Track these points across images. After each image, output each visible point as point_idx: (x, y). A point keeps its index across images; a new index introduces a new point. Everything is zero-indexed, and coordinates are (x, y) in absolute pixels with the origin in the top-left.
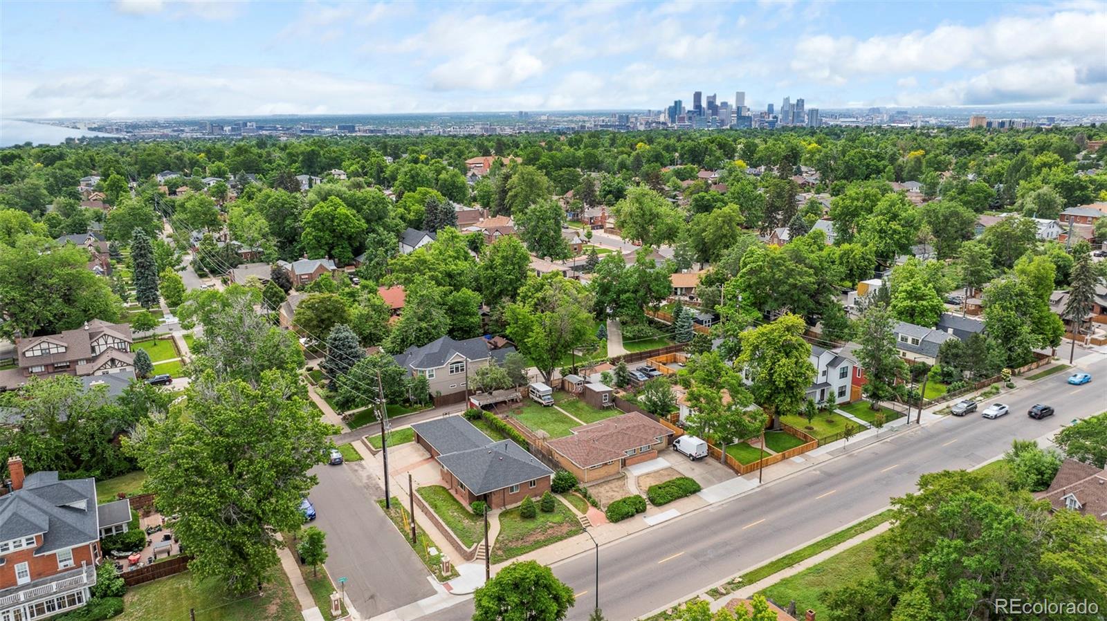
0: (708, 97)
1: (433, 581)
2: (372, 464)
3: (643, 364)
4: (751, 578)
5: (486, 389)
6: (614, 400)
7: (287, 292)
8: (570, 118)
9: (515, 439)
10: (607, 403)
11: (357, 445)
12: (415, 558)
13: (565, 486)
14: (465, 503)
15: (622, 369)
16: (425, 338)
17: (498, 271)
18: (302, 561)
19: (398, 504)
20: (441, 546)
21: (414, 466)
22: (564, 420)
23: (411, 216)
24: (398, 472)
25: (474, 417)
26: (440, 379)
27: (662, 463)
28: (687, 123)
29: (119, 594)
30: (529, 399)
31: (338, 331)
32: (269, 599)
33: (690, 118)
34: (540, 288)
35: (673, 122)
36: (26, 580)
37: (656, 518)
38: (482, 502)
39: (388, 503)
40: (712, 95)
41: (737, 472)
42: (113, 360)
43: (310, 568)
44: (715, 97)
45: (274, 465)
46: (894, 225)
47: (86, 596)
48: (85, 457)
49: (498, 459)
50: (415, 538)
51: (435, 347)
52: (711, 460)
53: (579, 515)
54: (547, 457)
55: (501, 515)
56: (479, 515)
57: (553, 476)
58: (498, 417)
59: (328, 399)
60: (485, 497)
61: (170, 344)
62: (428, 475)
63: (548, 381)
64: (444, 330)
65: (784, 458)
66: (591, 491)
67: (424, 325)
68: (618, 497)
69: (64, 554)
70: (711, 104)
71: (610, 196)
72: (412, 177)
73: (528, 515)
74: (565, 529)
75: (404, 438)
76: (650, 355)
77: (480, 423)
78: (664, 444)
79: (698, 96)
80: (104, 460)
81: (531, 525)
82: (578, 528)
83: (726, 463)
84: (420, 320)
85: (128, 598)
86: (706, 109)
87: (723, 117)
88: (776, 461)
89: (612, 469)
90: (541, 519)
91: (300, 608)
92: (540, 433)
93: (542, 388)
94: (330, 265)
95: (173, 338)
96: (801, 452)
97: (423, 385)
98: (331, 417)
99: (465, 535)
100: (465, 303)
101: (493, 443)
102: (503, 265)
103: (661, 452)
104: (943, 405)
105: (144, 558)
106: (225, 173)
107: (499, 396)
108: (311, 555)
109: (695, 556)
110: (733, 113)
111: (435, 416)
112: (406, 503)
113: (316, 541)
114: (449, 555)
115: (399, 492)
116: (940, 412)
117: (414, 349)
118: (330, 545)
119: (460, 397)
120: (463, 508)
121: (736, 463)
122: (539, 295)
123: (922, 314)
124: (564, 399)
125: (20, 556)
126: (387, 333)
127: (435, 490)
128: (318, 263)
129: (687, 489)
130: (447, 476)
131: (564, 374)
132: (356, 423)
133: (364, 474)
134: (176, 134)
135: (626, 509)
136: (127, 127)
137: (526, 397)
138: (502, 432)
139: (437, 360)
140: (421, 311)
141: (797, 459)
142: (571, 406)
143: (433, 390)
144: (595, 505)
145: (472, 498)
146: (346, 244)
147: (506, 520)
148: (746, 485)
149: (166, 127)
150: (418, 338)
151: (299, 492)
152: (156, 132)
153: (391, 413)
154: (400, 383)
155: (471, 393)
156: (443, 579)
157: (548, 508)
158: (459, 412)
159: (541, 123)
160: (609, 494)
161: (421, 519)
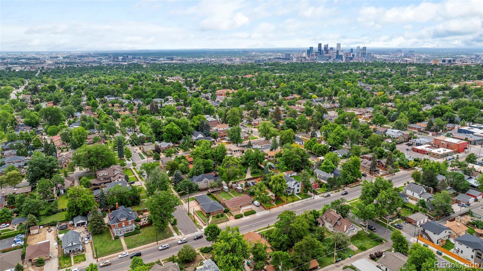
0: (325, 45)
1: (198, 229)
2: (185, 205)
3: (253, 181)
4: (259, 230)
5: (212, 188)
6: (243, 191)
7: (159, 153)
8: (265, 54)
9: (217, 201)
10: (241, 192)
11: (182, 201)
12: (194, 225)
13: (227, 211)
14: (205, 214)
15: (246, 183)
16: (198, 174)
17: (218, 154)
18: (172, 225)
19: (191, 214)
20: (200, 223)
21: (195, 206)
22: (230, 196)
23: (195, 125)
24: (191, 207)
25: (209, 195)
26: (201, 184)
27: (250, 207)
28: (315, 57)
29: (139, 229)
30: (222, 190)
31: (177, 172)
32: (167, 231)
33: (316, 55)
34: (228, 160)
35: (309, 56)
36: (124, 226)
37: (245, 218)
38: (209, 214)
39: (189, 214)
40: (326, 44)
41: (265, 209)
42: (120, 177)
43: (174, 226)
44: (327, 45)
45: (169, 206)
46: (337, 137)
47: (134, 229)
48: (124, 202)
49: (213, 206)
50: (194, 221)
51: (201, 176)
52: (261, 207)
53: (229, 217)
54: (224, 205)
55: (213, 217)
56: (208, 217)
57: (224, 209)
58: (214, 195)
59: (174, 188)
60: (209, 213)
61: (130, 171)
62: (198, 208)
63: (228, 186)
64: (203, 171)
65: (277, 206)
66: (232, 213)
67: (198, 170)
68: (238, 214)
69: (130, 222)
70: (326, 48)
71: (263, 114)
72: (196, 107)
73: (218, 217)
74: (225, 220)
75: (193, 199)
76: (256, 178)
77: (210, 196)
78: (251, 202)
79: (320, 45)
80: (127, 203)
81: (218, 219)
82: (228, 220)
83: (264, 207)
84: (197, 169)
85: (141, 230)
86: (323, 51)
87: (331, 55)
88: (275, 207)
89: (238, 208)
90: (220, 218)
91: (173, 233)
92: (224, 199)
93: (226, 187)
94: (171, 144)
95: (130, 169)
96: (282, 205)
97: (197, 186)
98: (175, 194)
99: (204, 221)
100: (209, 163)
101: (212, 201)
102: (219, 152)
103: (250, 204)
104: (322, 195)
105: (141, 223)
106: (131, 98)
107: (215, 189)
108: (174, 224)
109: (250, 226)
110: (335, 53)
111: (200, 194)
112: (193, 214)
113: (175, 221)
114: (201, 224)
115: (191, 212)
116: (321, 196)
117: (195, 176)
118: (178, 222)
119: (206, 189)
120: (204, 215)
121: (266, 207)
122: (228, 162)
123: (328, 169)
124: (231, 190)
125: (123, 221)
126: (189, 171)
127: (199, 211)
128: (168, 144)
129: (253, 212)
130: (201, 208)
131: (233, 183)
132: (182, 195)
133: (184, 208)
134: (99, 60)
135: (238, 216)
136: (79, 56)
137: (222, 189)
138: (215, 199)
139: (200, 180)
140: (197, 167)
141: (281, 207)
142: (233, 192)
143: (200, 187)
144: (232, 215)
145: (206, 213)
146: (176, 137)
147: (213, 218)
148: (267, 212)
149: (94, 57)
150: (196, 174)
151: (173, 211)
152: (91, 59)
153: (190, 193)
154: (192, 186)
155: (208, 189)
156: (200, 229)
157: (222, 216)
158: (205, 193)
159: (252, 56)
160: (236, 213)
161: (196, 217)
